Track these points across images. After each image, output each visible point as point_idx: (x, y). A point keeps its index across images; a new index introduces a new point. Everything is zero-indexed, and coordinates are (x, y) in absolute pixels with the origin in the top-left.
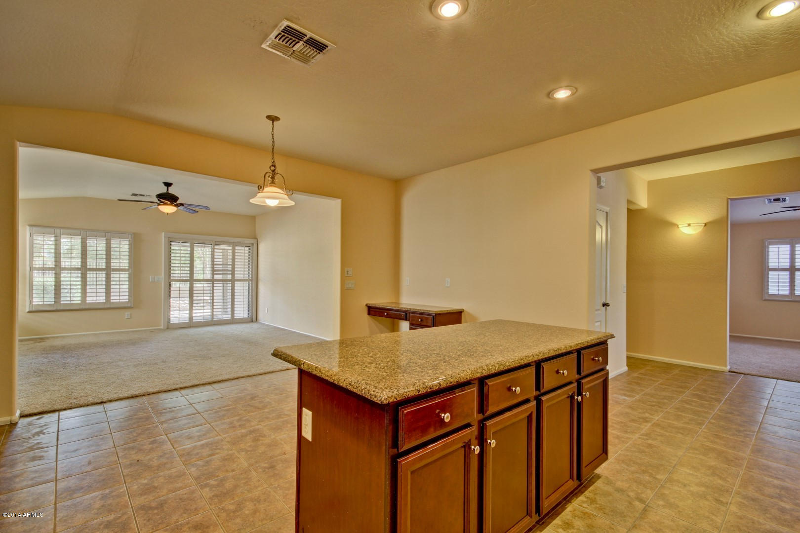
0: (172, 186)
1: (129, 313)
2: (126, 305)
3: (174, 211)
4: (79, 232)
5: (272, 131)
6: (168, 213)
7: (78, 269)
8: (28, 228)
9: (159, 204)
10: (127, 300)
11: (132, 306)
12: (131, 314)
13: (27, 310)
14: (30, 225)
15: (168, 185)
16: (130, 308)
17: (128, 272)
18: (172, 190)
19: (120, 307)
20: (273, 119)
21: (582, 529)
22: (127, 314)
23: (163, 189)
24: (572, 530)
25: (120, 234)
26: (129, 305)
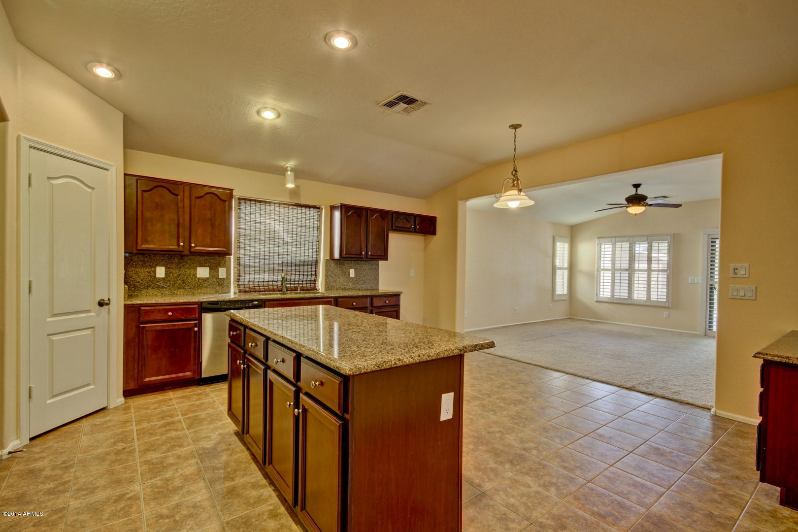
0: (641, 186)
1: (667, 313)
2: (664, 305)
3: (642, 211)
4: (628, 238)
5: (515, 135)
6: (636, 214)
7: (626, 270)
8: (597, 239)
9: (627, 207)
10: (665, 300)
11: (670, 306)
12: (669, 314)
13: (595, 300)
14: (598, 238)
15: (637, 186)
16: (667, 308)
17: (666, 273)
18: (641, 191)
19: (657, 306)
20: (515, 127)
21: (263, 523)
22: (665, 313)
23: (632, 191)
24: (266, 516)
25: (659, 237)
26: (667, 305)
